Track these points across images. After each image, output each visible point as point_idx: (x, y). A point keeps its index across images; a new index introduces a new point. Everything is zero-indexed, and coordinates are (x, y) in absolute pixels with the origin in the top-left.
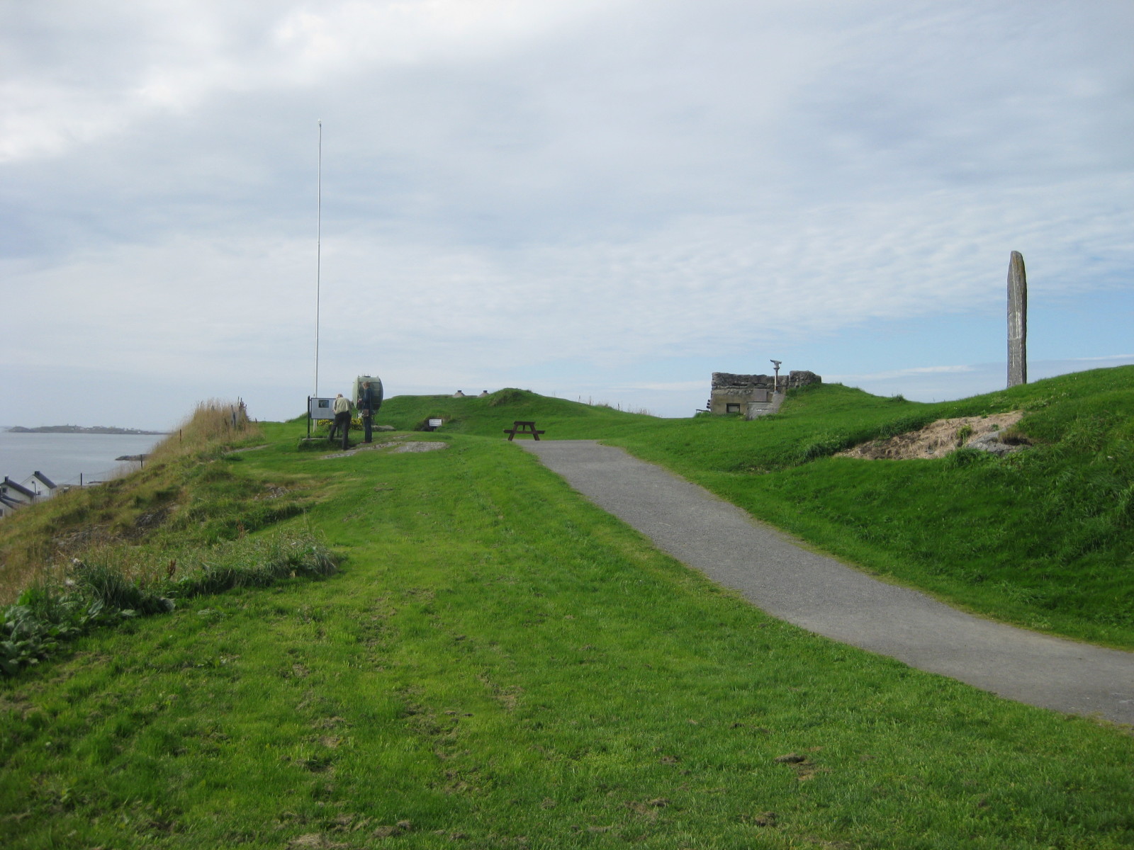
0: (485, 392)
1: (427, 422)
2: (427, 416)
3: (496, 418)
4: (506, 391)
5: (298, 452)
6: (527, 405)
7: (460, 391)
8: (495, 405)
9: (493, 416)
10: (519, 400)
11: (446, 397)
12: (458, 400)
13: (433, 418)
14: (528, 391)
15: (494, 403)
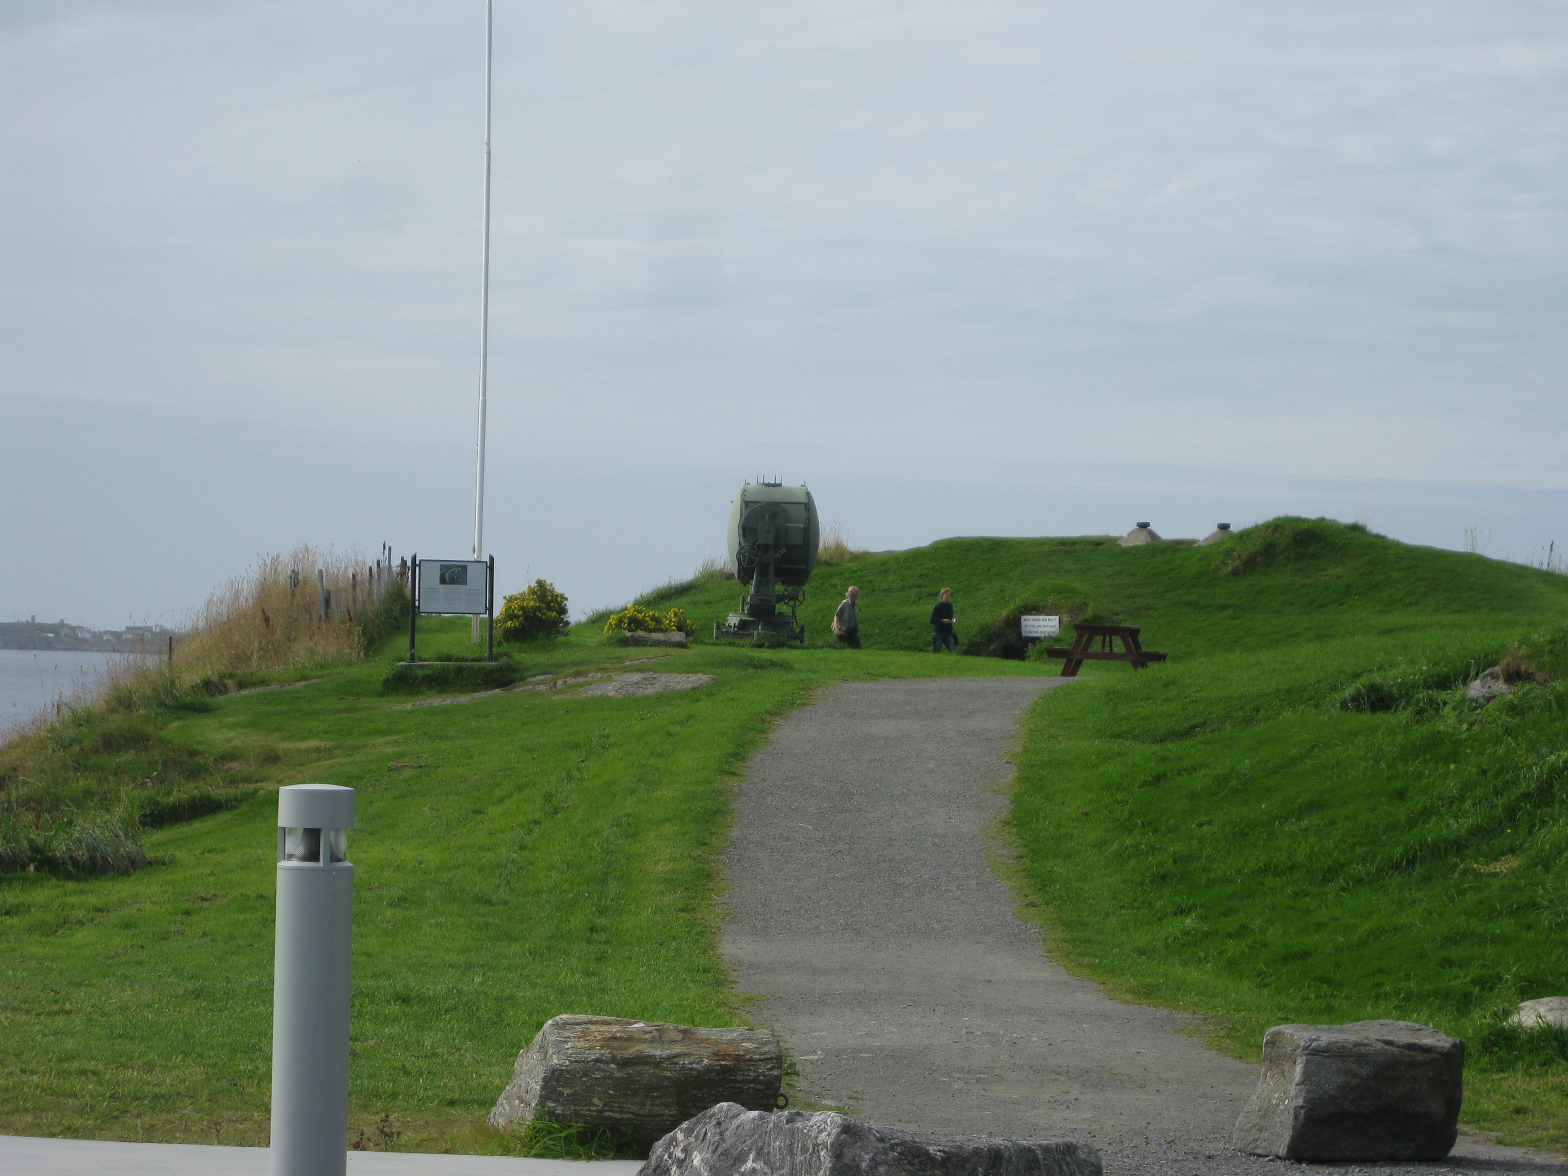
0: (1224, 527)
1: (1014, 623)
2: (1018, 602)
3: (1229, 612)
4: (1278, 526)
5: (381, 695)
6: (1338, 571)
7: (1144, 526)
8: (1235, 573)
9: (1224, 607)
10: (1314, 556)
11: (1098, 544)
12: (1133, 553)
13: (1035, 609)
14: (1355, 528)
15: (1233, 564)
